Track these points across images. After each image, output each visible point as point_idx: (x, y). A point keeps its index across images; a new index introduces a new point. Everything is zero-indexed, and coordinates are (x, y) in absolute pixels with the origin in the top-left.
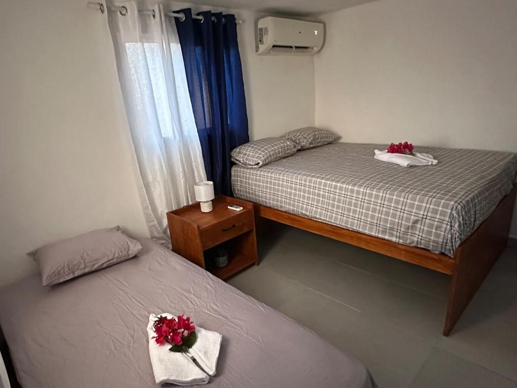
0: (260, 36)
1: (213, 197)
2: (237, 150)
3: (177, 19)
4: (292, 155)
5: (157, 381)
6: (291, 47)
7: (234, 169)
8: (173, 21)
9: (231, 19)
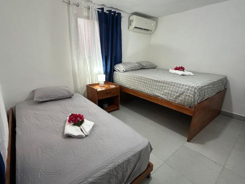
0: (130, 22)
1: (105, 81)
2: (117, 65)
3: (98, 11)
4: (138, 70)
5: (65, 134)
6: (142, 29)
7: (115, 72)
8: (97, 12)
9: (119, 14)
